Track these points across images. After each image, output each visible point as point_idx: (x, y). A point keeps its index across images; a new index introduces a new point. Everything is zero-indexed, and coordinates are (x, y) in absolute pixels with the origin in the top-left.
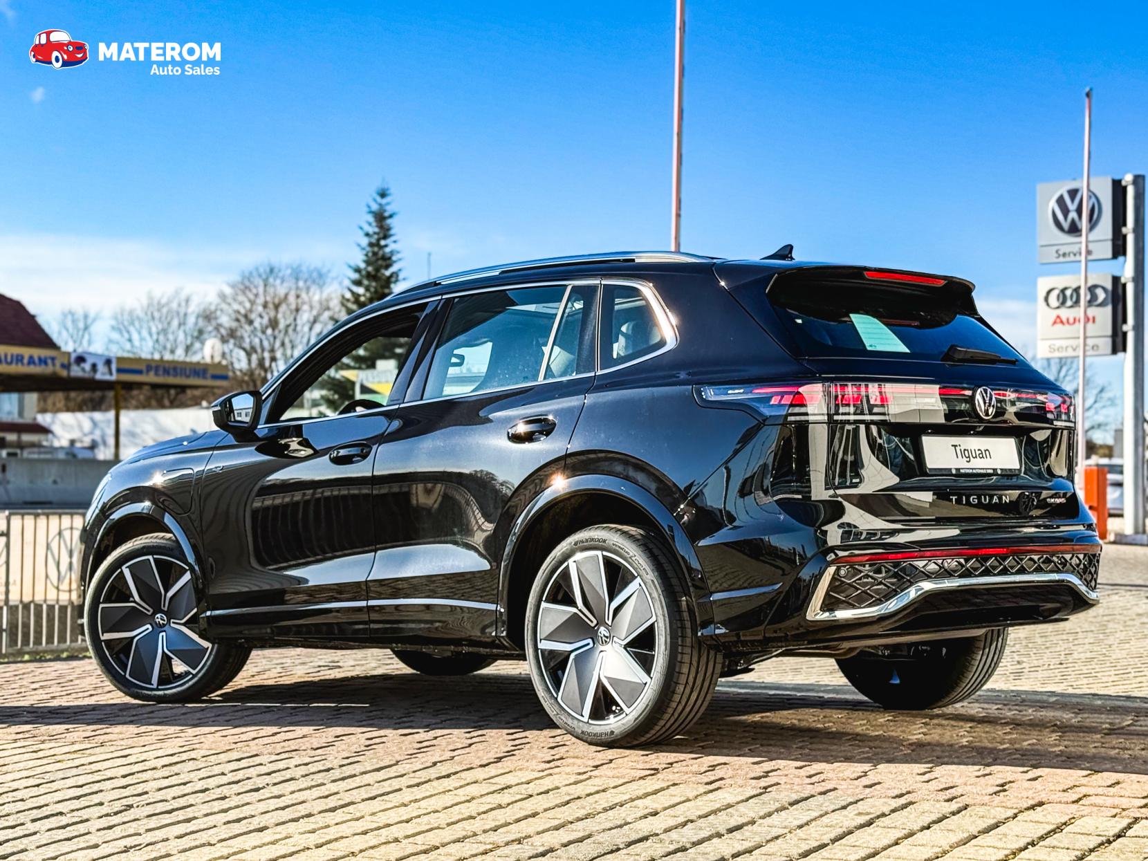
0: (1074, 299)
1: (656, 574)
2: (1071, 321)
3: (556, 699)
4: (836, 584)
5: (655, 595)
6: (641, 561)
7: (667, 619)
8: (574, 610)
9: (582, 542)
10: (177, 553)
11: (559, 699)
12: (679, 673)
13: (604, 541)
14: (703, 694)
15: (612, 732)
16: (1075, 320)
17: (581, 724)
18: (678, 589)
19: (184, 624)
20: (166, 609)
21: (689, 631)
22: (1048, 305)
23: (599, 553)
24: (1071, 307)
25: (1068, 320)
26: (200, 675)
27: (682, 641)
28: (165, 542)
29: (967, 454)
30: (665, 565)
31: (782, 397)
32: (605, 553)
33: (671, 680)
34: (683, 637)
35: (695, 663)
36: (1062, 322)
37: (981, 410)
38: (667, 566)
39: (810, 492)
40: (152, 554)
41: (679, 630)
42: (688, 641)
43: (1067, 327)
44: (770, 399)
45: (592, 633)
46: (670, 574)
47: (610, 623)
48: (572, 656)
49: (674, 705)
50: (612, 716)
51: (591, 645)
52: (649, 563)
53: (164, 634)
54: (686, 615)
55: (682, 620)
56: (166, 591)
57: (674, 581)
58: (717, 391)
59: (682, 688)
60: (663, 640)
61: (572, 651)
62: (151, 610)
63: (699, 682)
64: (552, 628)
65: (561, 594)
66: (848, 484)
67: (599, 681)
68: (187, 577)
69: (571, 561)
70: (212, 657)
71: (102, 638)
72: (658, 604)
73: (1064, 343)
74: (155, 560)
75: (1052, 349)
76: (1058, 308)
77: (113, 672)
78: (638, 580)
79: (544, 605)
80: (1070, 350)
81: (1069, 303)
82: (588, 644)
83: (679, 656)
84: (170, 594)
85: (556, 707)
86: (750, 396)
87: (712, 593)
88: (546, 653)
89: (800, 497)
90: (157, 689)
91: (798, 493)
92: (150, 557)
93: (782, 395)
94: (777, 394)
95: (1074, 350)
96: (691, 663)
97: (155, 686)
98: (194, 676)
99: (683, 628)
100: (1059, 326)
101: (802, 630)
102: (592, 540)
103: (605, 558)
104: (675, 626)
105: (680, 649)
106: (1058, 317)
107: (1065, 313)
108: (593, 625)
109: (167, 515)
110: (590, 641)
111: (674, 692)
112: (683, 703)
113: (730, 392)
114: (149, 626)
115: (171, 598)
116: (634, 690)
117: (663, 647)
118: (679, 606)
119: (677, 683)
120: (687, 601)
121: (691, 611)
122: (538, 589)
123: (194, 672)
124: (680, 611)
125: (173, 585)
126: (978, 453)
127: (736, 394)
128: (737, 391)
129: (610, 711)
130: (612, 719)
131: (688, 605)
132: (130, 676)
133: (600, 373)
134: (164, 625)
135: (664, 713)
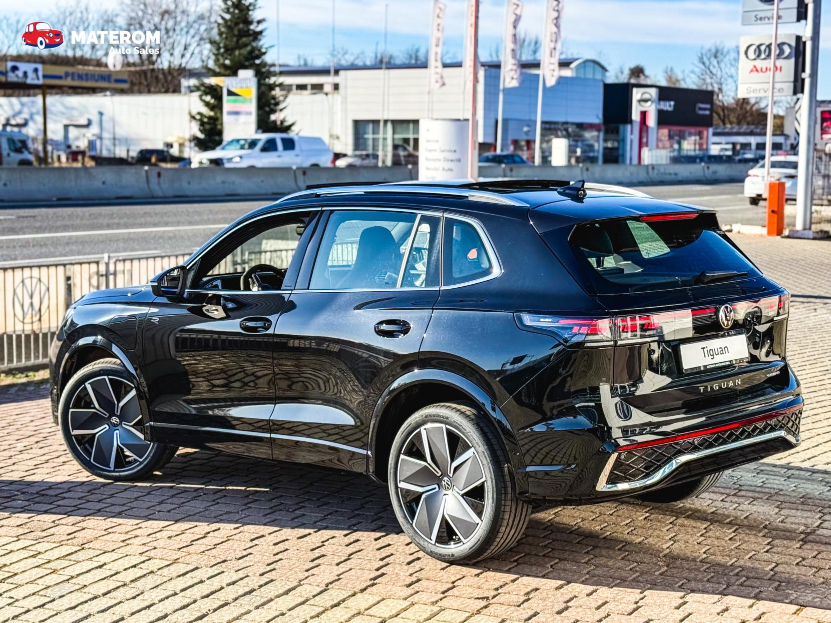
0: (767, 53)
1: (486, 447)
2: (764, 69)
3: (412, 524)
4: (618, 464)
5: (485, 462)
6: (475, 436)
7: (494, 481)
8: (425, 464)
9: (431, 416)
10: (125, 375)
11: (414, 525)
12: (503, 519)
13: (447, 418)
14: (518, 530)
15: (453, 555)
16: (767, 69)
17: (430, 545)
18: (502, 458)
19: (132, 426)
20: (118, 414)
21: (509, 489)
22: (747, 57)
23: (443, 426)
24: (765, 59)
25: (761, 69)
26: (145, 463)
27: (505, 497)
28: (116, 366)
29: (712, 353)
30: (492, 440)
31: (580, 328)
32: (448, 427)
33: (497, 523)
34: (506, 494)
35: (513, 511)
36: (757, 71)
37: (724, 323)
38: (494, 441)
39: (600, 400)
40: (108, 375)
41: (503, 489)
42: (509, 496)
43: (761, 74)
44: (571, 328)
45: (438, 480)
46: (496, 447)
47: (451, 475)
48: (424, 496)
49: (498, 540)
50: (452, 543)
51: (437, 489)
52: (481, 438)
53: (117, 431)
54: (507, 478)
55: (505, 482)
56: (119, 402)
57: (499, 453)
58: (532, 318)
59: (504, 528)
60: (490, 496)
61: (423, 493)
62: (108, 415)
63: (516, 523)
64: (408, 474)
65: (415, 451)
66: (628, 392)
67: (443, 516)
68: (133, 393)
69: (422, 428)
70: (154, 450)
71: (72, 433)
72: (487, 470)
73: (758, 86)
74: (110, 379)
75: (748, 90)
76: (755, 59)
77: (82, 458)
78: (472, 450)
79: (402, 457)
80: (762, 91)
81: (763, 56)
82: (435, 488)
83: (503, 507)
84: (122, 404)
85: (412, 531)
86: (556, 325)
87: (527, 466)
88: (404, 491)
89: (593, 404)
90: (114, 471)
91: (591, 401)
92: (106, 377)
93: (581, 326)
94: (577, 325)
95: (765, 92)
96: (511, 511)
97: (112, 469)
98: (141, 463)
99: (505, 487)
100: (755, 73)
101: (592, 497)
102: (438, 416)
103: (448, 430)
104: (499, 486)
105: (503, 502)
106: (755, 67)
107: (760, 64)
108: (438, 475)
109: (114, 346)
110: (436, 486)
111: (498, 532)
112: (505, 538)
113: (542, 320)
114: (106, 426)
115: (123, 407)
116: (469, 528)
117: (491, 501)
118: (502, 471)
119: (501, 526)
120: (508, 467)
121: (511, 474)
122: (398, 445)
123: (141, 460)
124: (503, 476)
125: (123, 398)
126: (719, 350)
127: (546, 322)
128: (547, 320)
129: (451, 539)
130: (452, 545)
131: (509, 470)
132: (94, 461)
133: (443, 288)
134: (117, 425)
135: (491, 545)
